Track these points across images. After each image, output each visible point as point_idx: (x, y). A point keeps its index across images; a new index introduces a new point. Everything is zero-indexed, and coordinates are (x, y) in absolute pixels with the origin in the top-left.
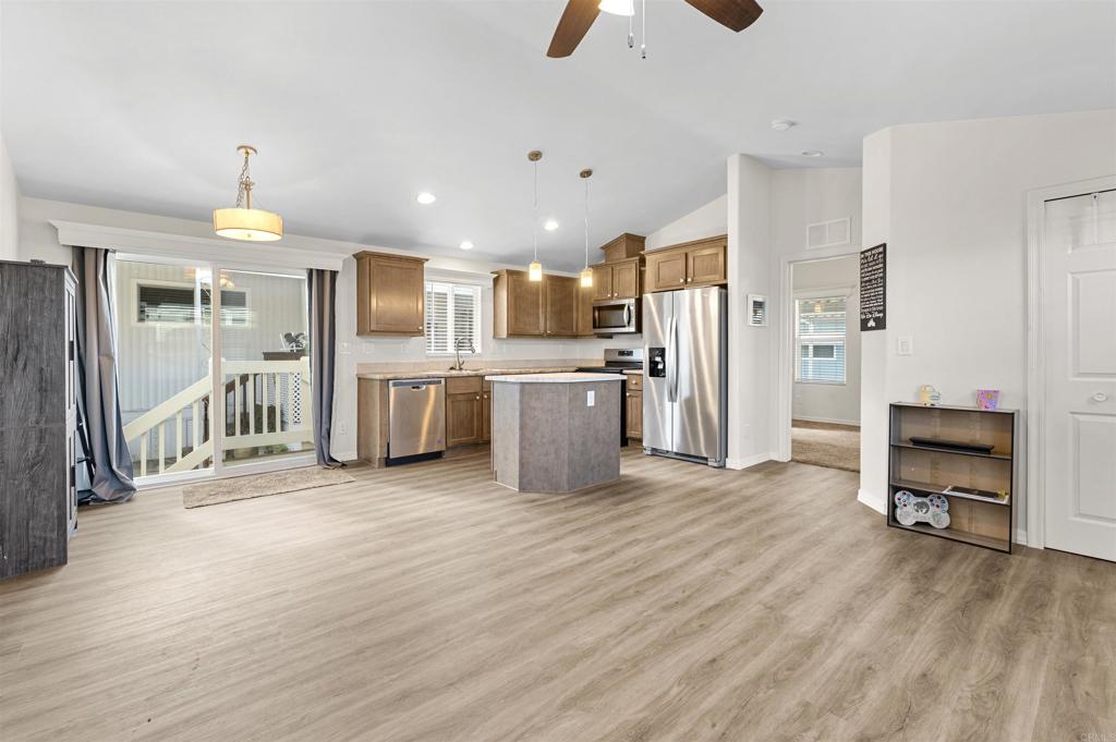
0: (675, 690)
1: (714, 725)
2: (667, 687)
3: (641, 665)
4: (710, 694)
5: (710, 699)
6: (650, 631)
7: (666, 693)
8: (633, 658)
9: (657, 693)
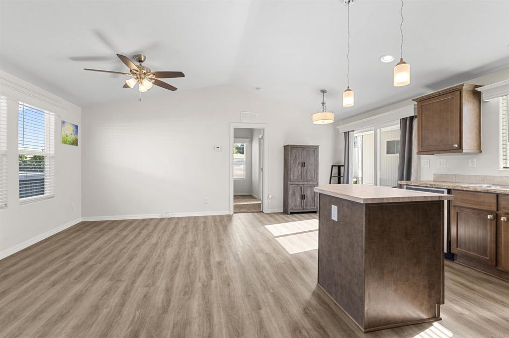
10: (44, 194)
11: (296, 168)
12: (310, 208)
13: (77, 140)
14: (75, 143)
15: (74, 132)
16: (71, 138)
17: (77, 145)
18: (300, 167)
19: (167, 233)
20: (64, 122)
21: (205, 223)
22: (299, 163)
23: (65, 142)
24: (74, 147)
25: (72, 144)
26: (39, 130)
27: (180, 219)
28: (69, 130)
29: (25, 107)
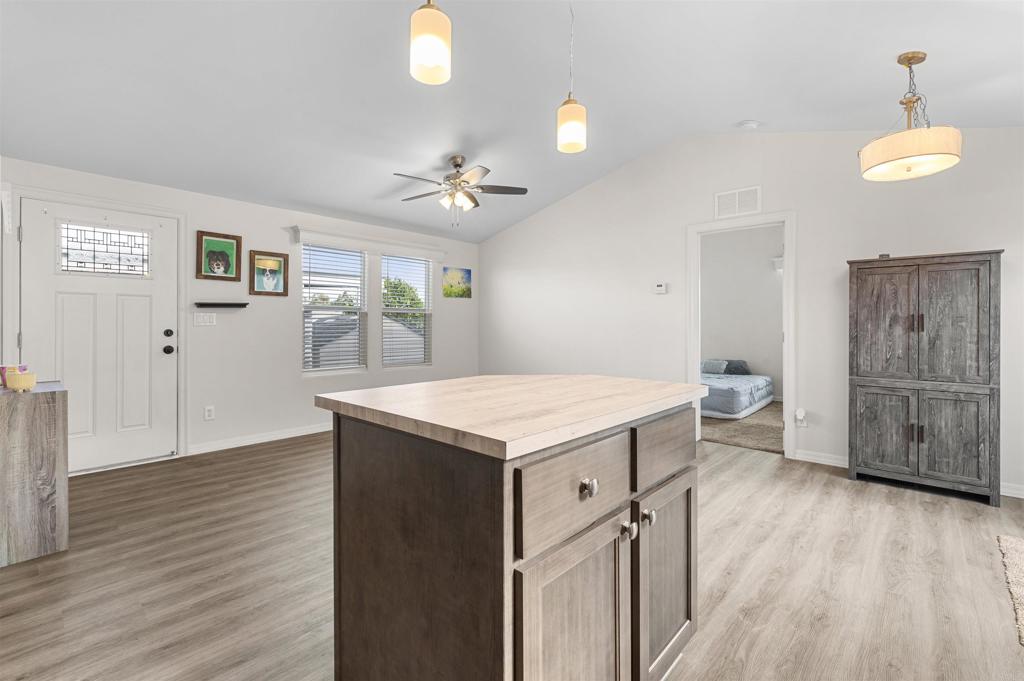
11: (881, 335)
12: (951, 477)
13: (469, 290)
14: (467, 294)
15: (465, 280)
16: (460, 287)
17: (469, 296)
18: (899, 331)
20: (445, 269)
22: (894, 320)
23: (448, 295)
24: (465, 300)
25: (462, 296)
28: (455, 279)
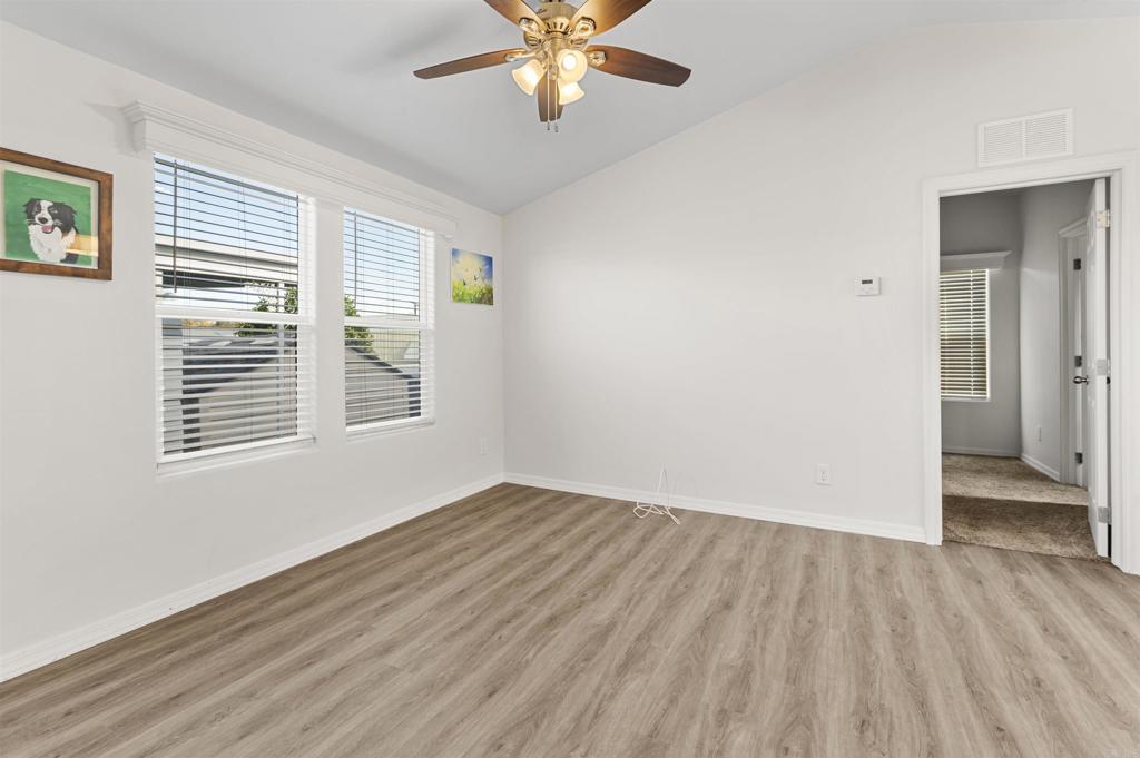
0: (531, 655)
1: (500, 637)
2: (538, 656)
3: (566, 669)
4: (500, 659)
5: (500, 655)
6: (567, 719)
7: (539, 650)
8: (576, 676)
9: (546, 648)
10: (419, 414)
13: (490, 291)
14: (487, 298)
15: (483, 274)
16: (477, 286)
17: (490, 301)
19: (665, 582)
20: (455, 252)
21: (811, 564)
23: (459, 298)
24: (484, 307)
25: (479, 301)
26: (396, 270)
27: (728, 521)
28: (469, 269)
29: (359, 219)
